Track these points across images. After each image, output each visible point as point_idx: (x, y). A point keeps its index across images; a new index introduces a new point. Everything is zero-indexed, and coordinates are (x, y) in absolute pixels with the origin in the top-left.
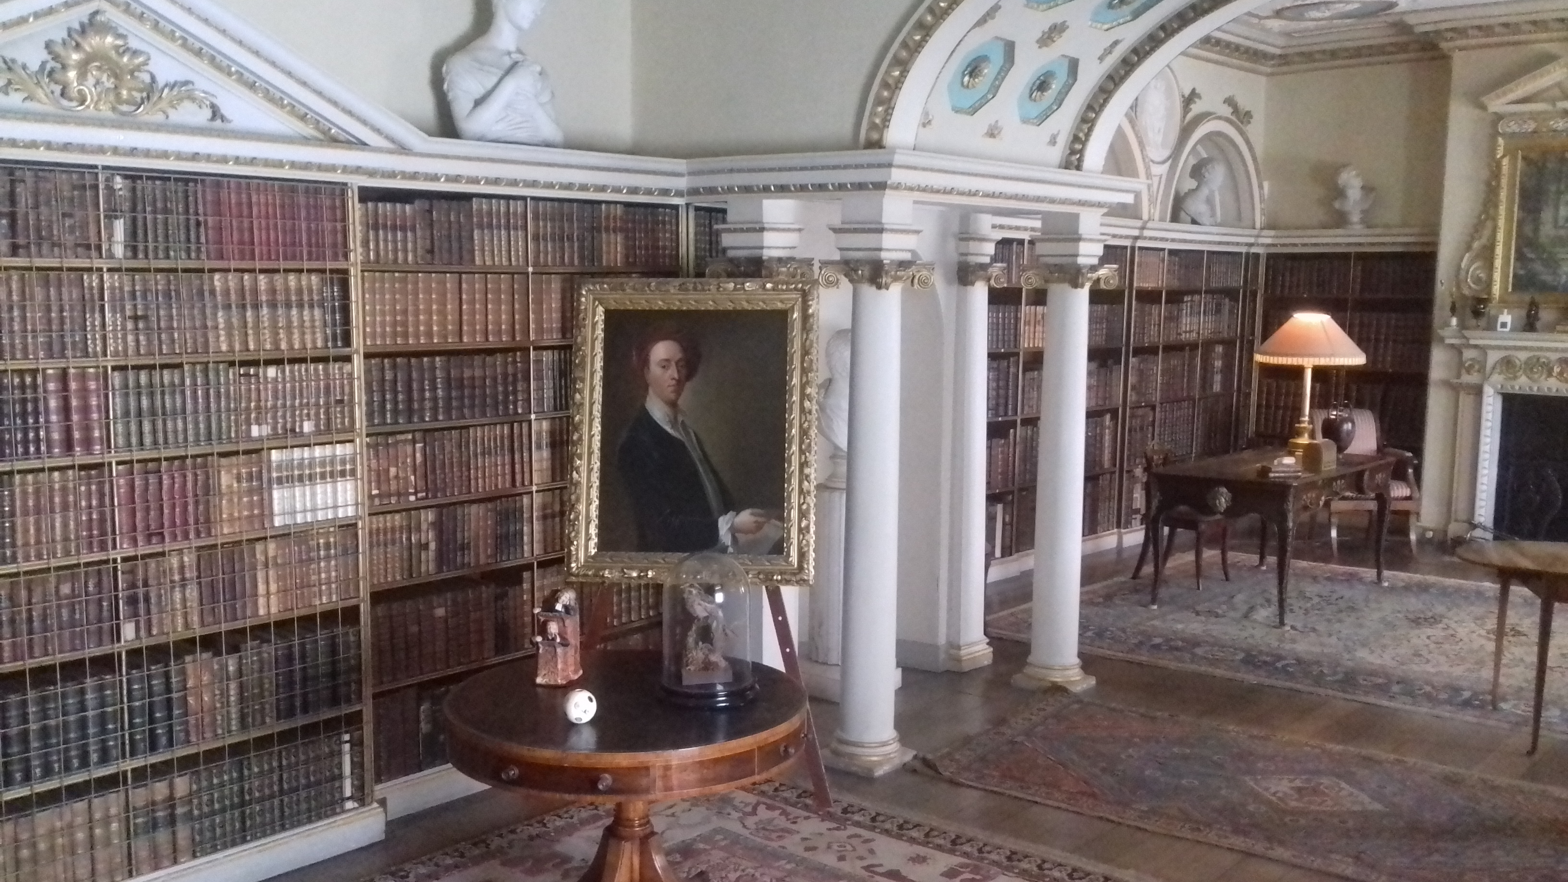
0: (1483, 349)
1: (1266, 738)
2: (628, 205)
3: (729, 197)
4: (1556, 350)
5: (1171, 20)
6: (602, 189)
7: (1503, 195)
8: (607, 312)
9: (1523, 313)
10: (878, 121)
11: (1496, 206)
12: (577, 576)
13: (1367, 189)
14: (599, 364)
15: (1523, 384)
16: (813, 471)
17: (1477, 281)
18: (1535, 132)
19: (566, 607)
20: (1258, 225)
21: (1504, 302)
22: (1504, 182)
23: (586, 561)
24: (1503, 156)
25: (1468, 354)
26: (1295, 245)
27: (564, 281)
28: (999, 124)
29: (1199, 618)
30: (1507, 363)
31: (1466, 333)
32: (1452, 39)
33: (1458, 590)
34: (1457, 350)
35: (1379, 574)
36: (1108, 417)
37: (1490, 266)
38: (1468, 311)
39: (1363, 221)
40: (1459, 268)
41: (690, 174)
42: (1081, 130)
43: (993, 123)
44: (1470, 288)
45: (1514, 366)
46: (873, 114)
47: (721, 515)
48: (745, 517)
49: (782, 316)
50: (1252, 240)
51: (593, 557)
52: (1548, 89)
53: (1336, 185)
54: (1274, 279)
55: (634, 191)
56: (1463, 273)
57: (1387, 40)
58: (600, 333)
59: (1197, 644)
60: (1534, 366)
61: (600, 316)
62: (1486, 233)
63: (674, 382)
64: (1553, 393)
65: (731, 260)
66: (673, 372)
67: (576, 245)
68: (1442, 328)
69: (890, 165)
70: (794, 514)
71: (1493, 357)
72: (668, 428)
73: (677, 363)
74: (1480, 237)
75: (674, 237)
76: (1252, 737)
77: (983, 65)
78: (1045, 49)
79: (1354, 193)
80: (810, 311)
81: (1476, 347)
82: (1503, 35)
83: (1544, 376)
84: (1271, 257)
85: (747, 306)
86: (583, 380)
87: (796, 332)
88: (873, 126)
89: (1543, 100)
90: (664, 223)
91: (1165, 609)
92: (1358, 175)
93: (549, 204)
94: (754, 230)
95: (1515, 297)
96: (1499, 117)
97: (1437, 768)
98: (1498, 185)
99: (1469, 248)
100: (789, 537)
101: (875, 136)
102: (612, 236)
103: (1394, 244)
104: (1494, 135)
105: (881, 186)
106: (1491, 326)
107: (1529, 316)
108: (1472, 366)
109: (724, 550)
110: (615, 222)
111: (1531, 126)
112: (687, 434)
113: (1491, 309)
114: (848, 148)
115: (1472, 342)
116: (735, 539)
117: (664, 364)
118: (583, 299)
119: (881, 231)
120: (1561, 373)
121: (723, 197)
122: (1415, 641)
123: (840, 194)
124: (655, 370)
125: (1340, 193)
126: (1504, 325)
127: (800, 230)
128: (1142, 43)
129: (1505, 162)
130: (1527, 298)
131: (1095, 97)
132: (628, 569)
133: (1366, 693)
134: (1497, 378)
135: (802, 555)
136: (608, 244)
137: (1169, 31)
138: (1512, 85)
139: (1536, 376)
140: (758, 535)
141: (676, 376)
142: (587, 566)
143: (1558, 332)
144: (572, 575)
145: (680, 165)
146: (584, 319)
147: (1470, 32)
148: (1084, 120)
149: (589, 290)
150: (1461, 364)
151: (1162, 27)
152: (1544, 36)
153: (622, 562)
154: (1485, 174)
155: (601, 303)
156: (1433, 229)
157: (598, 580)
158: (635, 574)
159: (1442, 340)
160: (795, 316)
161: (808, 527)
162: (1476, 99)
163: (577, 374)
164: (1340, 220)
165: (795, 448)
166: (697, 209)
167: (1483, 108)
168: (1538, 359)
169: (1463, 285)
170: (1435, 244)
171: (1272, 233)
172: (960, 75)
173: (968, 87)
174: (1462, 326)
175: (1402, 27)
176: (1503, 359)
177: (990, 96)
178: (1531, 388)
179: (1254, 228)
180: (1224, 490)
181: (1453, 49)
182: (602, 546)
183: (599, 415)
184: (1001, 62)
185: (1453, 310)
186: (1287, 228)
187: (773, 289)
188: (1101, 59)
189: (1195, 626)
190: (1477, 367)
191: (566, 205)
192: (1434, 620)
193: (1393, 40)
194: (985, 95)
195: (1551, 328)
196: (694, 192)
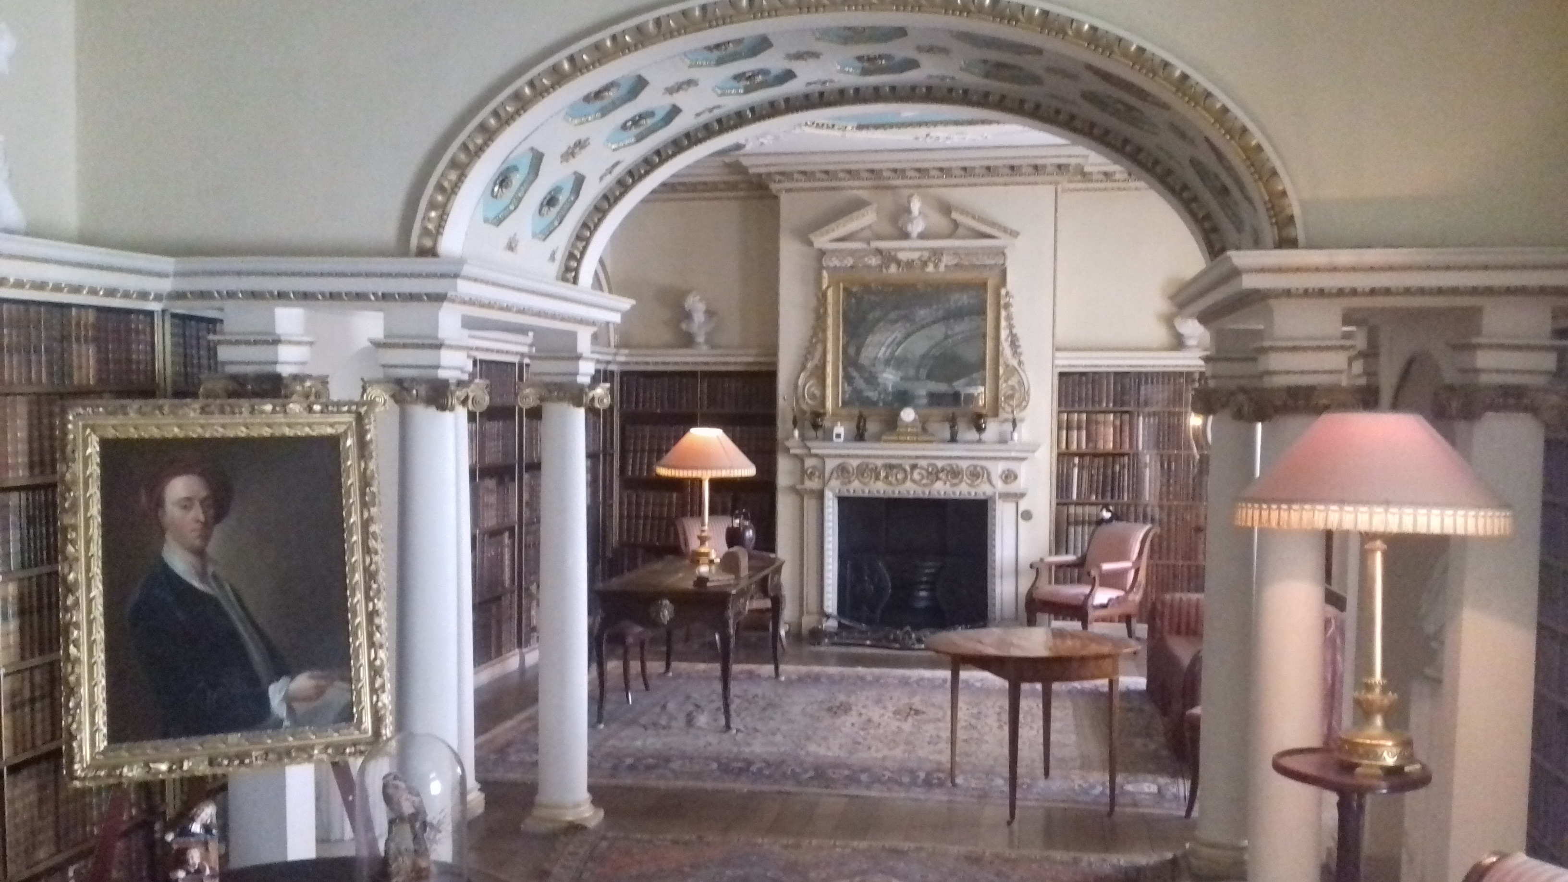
0: (822, 458)
1: (798, 846)
2: (100, 309)
3: (229, 304)
4: (882, 457)
5: (666, 147)
6: (76, 289)
7: (830, 321)
8: (105, 444)
9: (853, 425)
10: (431, 226)
11: (824, 331)
12: (83, 779)
13: (710, 313)
14: (95, 509)
15: (857, 488)
16: (383, 621)
17: (813, 397)
18: (852, 267)
19: (207, 828)
20: (612, 344)
21: (836, 417)
22: (830, 310)
23: (93, 758)
24: (828, 287)
25: (809, 463)
26: (647, 363)
27: (30, 403)
28: (517, 237)
29: (649, 732)
30: (843, 470)
31: (809, 444)
32: (780, 181)
33: (842, 678)
34: (800, 459)
35: (777, 669)
36: (507, 534)
37: (822, 383)
38: (807, 424)
39: (707, 342)
40: (796, 387)
41: (178, 274)
42: (577, 248)
43: (512, 235)
44: (808, 404)
45: (848, 472)
46: (426, 218)
47: (271, 682)
48: (303, 682)
49: (333, 443)
50: (610, 358)
51: (103, 753)
52: (862, 229)
53: (682, 308)
54: (629, 393)
55: (111, 293)
56: (800, 390)
57: (717, 179)
58: (95, 469)
59: (667, 760)
60: (866, 471)
61: (94, 448)
62: (818, 355)
63: (198, 526)
64: (881, 495)
65: (234, 378)
66: (197, 513)
67: (44, 358)
68: (787, 439)
69: (456, 276)
70: (364, 674)
71: (831, 464)
72: (196, 583)
73: (202, 502)
74: (813, 359)
75: (149, 348)
76: (786, 847)
77: (512, 175)
78: (565, 164)
79: (699, 317)
80: (369, 437)
81: (816, 455)
82: (822, 180)
83: (873, 480)
84: (624, 374)
85: (288, 432)
86: (75, 528)
87: (351, 462)
88: (426, 232)
89: (859, 240)
90: (137, 332)
91: (614, 726)
92: (701, 300)
93: (14, 307)
94: (266, 342)
95: (844, 412)
96: (822, 253)
97: (954, 850)
98: (826, 312)
99: (803, 368)
100: (359, 702)
101: (428, 243)
102: (84, 347)
103: (736, 363)
104: (820, 268)
105: (439, 298)
106: (828, 436)
107: (858, 427)
108: (812, 474)
109: (278, 724)
110: (87, 330)
111: (849, 262)
112: (221, 587)
113: (827, 423)
114: (392, 255)
115: (813, 451)
116: (291, 710)
117: (185, 503)
118: (70, 426)
119: (439, 346)
120: (886, 477)
121: (218, 303)
122: (847, 729)
123: (384, 304)
124: (172, 511)
125: (688, 316)
126: (838, 436)
127: (311, 344)
128: (637, 166)
129: (830, 293)
130: (856, 412)
131: (590, 216)
132: (154, 762)
133: (846, 786)
134: (835, 483)
135: (378, 720)
136: (79, 356)
137: (664, 156)
138: (833, 225)
139: (867, 480)
140: (318, 703)
141: (202, 518)
142: (95, 766)
143: (886, 441)
144: (76, 778)
145: (167, 264)
146: (73, 452)
147: (796, 176)
148: (579, 238)
149: (79, 414)
150: (803, 471)
151: (658, 153)
152: (857, 183)
153: (144, 754)
154: (813, 303)
155: (94, 430)
156: (772, 350)
157: (112, 781)
158: (164, 767)
159: (787, 450)
160: (349, 442)
161: (383, 686)
162: (804, 235)
163: (67, 520)
164: (688, 340)
165: (359, 596)
166: (174, 316)
167: (810, 244)
168: (867, 466)
169: (801, 401)
170: (775, 364)
171: (626, 351)
172: (492, 184)
173: (496, 197)
174: (803, 437)
175: (738, 168)
176: (839, 466)
177: (512, 207)
178: (863, 492)
179: (609, 345)
180: (666, 602)
181: (780, 191)
182: (116, 735)
183: (99, 571)
184: (526, 172)
185: (795, 423)
186: (638, 346)
187: (322, 412)
188: (601, 178)
189: (650, 741)
190: (817, 473)
191: (32, 309)
192: (846, 709)
193: (726, 178)
194: (508, 207)
195: (877, 438)
196: (180, 296)
